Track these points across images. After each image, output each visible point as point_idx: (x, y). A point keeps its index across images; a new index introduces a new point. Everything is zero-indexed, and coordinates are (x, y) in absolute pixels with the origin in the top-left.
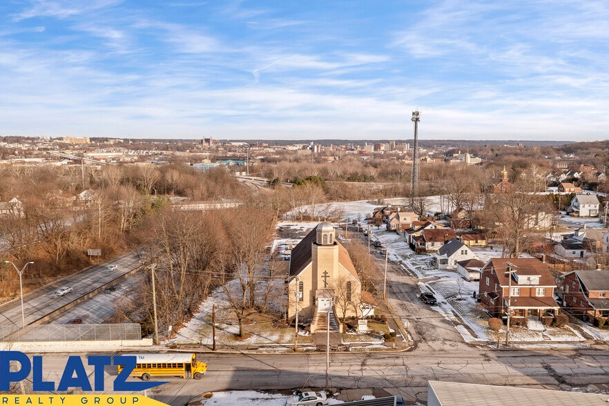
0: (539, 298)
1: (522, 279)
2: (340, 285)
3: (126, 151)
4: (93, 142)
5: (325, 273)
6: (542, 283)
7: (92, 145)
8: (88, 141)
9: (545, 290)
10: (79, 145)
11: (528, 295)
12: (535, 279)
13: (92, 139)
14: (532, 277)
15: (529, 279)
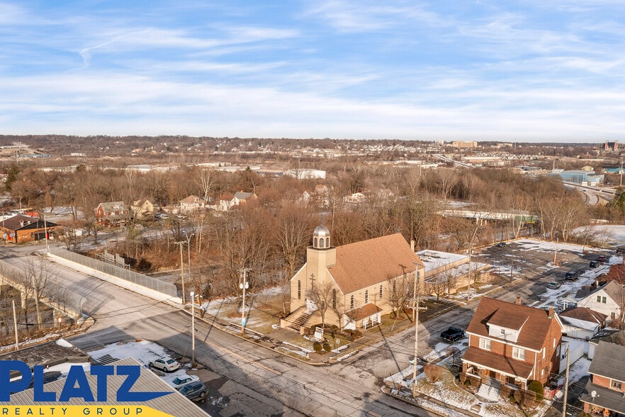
0: (515, 360)
1: (495, 329)
2: (327, 291)
3: (507, 155)
4: (480, 146)
5: (312, 275)
6: (521, 342)
7: (478, 150)
8: (476, 145)
9: (527, 353)
10: (464, 148)
11: (502, 353)
12: (513, 334)
13: (479, 143)
14: (508, 331)
15: (503, 332)
